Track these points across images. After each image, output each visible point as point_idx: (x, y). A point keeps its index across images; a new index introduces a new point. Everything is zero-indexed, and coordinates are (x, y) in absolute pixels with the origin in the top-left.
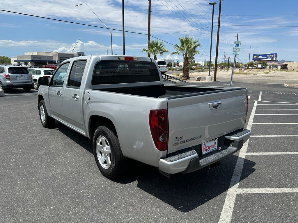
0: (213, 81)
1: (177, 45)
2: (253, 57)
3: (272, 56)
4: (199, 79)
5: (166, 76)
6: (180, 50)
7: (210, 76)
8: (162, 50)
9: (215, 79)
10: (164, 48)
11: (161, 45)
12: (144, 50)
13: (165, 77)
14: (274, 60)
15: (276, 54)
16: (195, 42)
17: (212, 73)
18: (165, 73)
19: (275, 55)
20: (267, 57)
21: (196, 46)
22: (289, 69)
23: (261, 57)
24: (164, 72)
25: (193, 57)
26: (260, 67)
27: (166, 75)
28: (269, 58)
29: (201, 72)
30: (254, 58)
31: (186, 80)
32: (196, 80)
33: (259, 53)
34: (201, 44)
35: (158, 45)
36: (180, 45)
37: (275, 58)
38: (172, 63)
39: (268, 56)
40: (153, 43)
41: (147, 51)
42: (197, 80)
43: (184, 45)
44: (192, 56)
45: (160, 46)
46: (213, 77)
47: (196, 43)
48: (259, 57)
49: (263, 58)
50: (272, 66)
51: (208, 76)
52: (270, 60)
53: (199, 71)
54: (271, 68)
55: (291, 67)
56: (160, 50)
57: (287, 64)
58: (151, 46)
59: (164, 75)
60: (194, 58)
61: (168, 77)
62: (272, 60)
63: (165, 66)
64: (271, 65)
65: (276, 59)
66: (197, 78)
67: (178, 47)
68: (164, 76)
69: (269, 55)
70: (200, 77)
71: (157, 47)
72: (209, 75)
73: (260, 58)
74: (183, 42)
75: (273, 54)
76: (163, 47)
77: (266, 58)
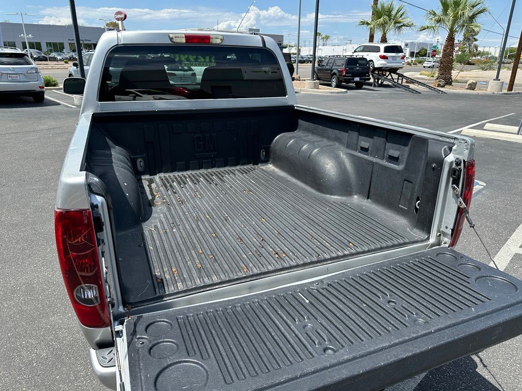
0: (506, 91)
1: (434, 12)
4: (472, 87)
5: (399, 77)
6: (439, 21)
7: (499, 80)
8: (400, 22)
9: (511, 88)
10: (405, 18)
11: (398, 11)
12: (363, 23)
13: (398, 79)
16: (476, 4)
17: (506, 74)
18: (398, 72)
21: (477, 14)
24: (397, 69)
25: (475, 38)
27: (400, 75)
29: (486, 70)
31: (443, 87)
32: (466, 87)
34: (489, 9)
35: (394, 13)
36: (439, 10)
38: (426, 50)
40: (383, 7)
41: (368, 24)
43: (449, 11)
44: (472, 36)
45: (397, 14)
46: (508, 81)
47: (478, 7)
51: (494, 80)
53: (483, 69)
56: (396, 23)
58: (377, 14)
59: (397, 74)
60: (476, 40)
61: (404, 80)
63: (399, 57)
66: (468, 83)
67: (435, 14)
68: (395, 76)
71: (389, 16)
72: (497, 79)
74: (448, 5)
76: (403, 17)
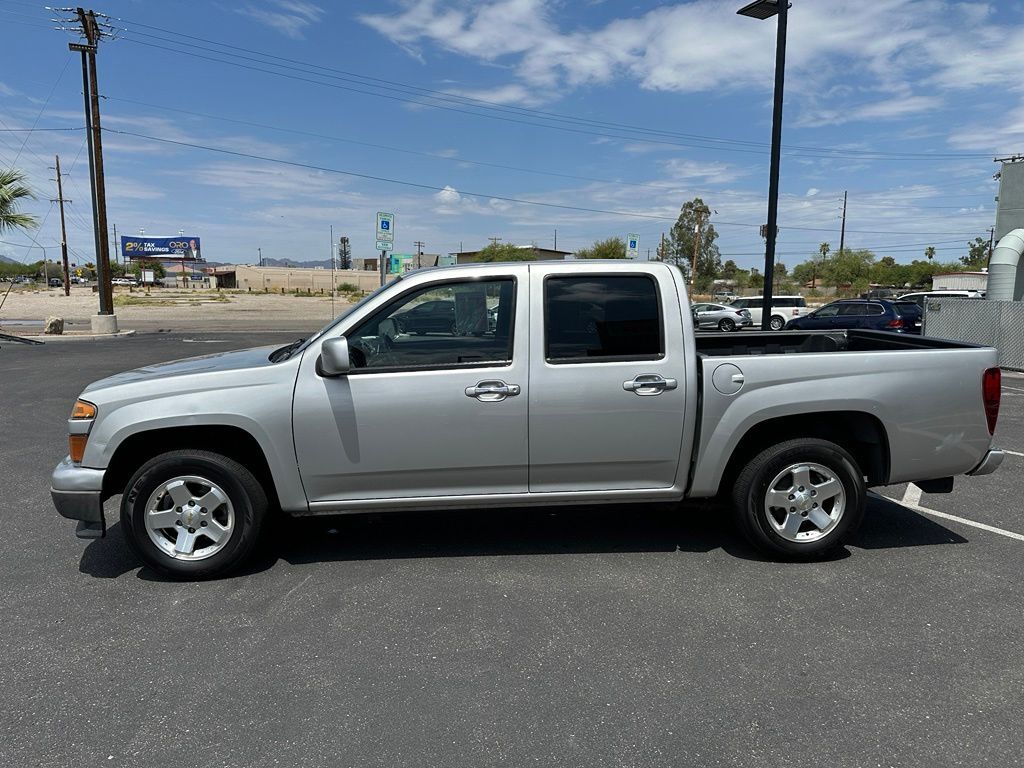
2: (124, 246)
3: (185, 245)
14: (193, 259)
15: (197, 240)
19: (193, 241)
20: (170, 249)
22: (243, 286)
23: (149, 247)
26: (152, 280)
28: (177, 251)
30: (127, 249)
32: (47, 330)
33: (142, 234)
37: (195, 253)
39: (173, 245)
42: (51, 333)
48: (143, 245)
49: (160, 250)
50: (189, 278)
51: (99, 314)
52: (183, 256)
54: (191, 284)
55: (246, 280)
57: (232, 270)
62: (188, 259)
64: (188, 274)
65: (198, 254)
66: (49, 323)
69: (175, 240)
70: (62, 322)
73: (146, 249)
75: (188, 240)
77: (167, 250)
